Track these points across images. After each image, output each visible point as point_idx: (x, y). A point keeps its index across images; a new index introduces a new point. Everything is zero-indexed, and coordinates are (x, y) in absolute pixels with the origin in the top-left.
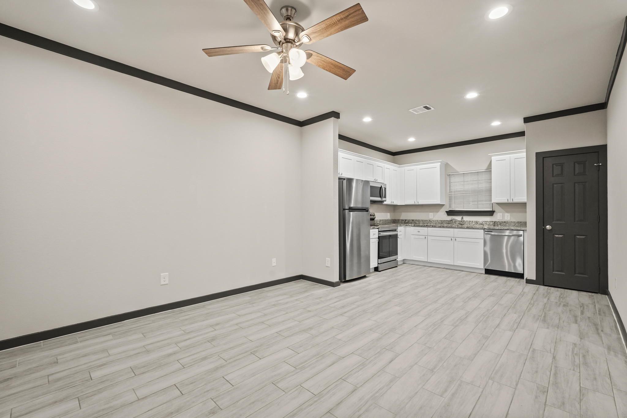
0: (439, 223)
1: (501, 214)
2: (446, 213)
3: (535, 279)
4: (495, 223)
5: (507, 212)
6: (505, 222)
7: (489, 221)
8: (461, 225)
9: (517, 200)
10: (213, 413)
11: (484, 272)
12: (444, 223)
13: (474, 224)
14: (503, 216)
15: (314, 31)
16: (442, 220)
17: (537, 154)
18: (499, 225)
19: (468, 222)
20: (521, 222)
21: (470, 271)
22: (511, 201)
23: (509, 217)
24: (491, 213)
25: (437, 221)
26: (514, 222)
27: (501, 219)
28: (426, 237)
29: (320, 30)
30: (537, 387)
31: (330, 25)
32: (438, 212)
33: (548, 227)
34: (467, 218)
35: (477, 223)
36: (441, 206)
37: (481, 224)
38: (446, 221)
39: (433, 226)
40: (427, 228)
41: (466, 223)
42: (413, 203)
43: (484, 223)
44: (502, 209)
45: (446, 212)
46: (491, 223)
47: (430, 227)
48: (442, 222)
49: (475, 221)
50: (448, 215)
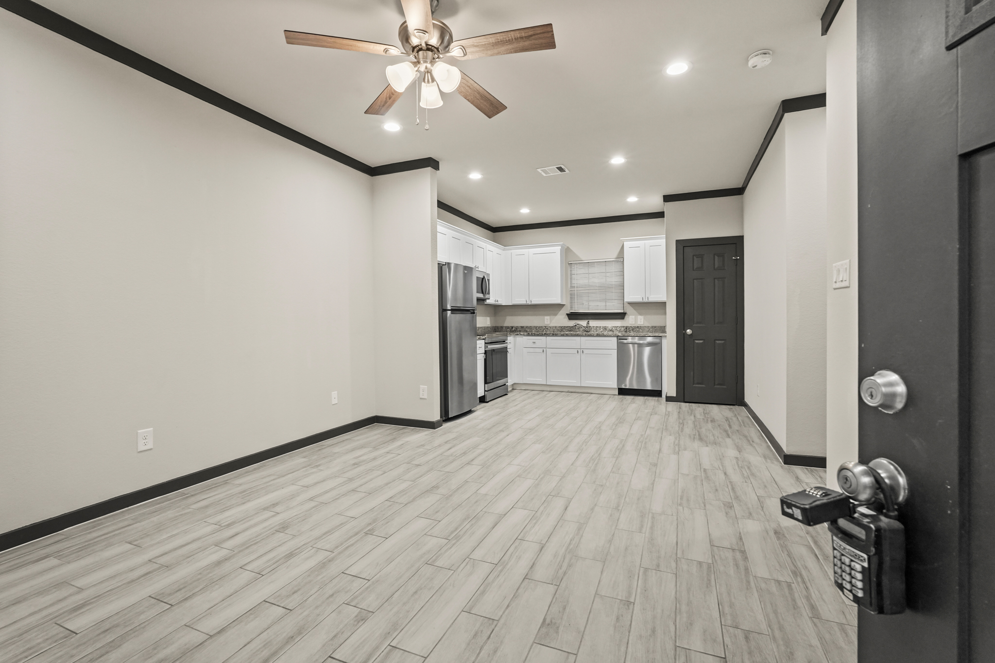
0: (558, 330)
1: (634, 316)
2: (567, 316)
3: (675, 395)
4: (626, 329)
5: (640, 314)
6: (638, 327)
7: (619, 326)
8: (587, 332)
9: (653, 298)
10: (362, 620)
11: (617, 392)
12: (564, 330)
13: (602, 330)
14: (636, 320)
15: (475, 44)
16: (562, 326)
17: (677, 241)
18: (631, 331)
19: (595, 328)
20: (655, 327)
21: (600, 392)
22: (647, 300)
23: (642, 320)
24: (621, 316)
25: (556, 327)
26: (648, 327)
27: (634, 323)
28: (545, 349)
29: (485, 44)
30: (723, 504)
31: (501, 41)
32: (556, 315)
33: (689, 331)
34: (593, 323)
35: (605, 328)
36: (560, 306)
37: (611, 330)
38: (567, 327)
39: (553, 334)
40: (545, 337)
41: (592, 330)
42: (524, 302)
43: (613, 328)
44: (634, 311)
45: (567, 314)
46: (623, 329)
47: (549, 336)
48: (562, 329)
49: (603, 327)
50: (570, 319)
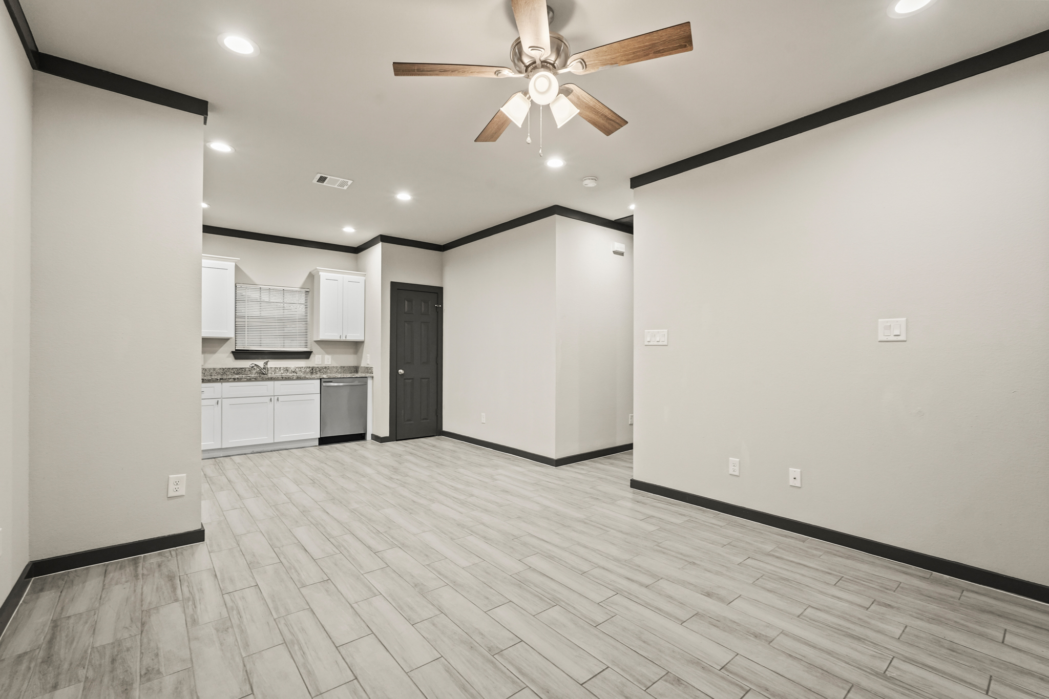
0: (218, 373)
1: (320, 356)
2: (232, 355)
3: (388, 435)
4: (312, 370)
5: (328, 353)
6: (325, 367)
7: (304, 366)
8: (263, 375)
9: (352, 337)
11: (317, 443)
12: (228, 373)
13: (282, 371)
14: (323, 359)
16: (224, 367)
17: (392, 283)
18: (318, 372)
19: (273, 369)
20: (344, 367)
21: (300, 445)
22: (344, 338)
23: (330, 360)
24: (306, 355)
25: (214, 369)
26: (337, 367)
27: (320, 363)
28: (220, 400)
32: (214, 352)
33: (401, 371)
34: (273, 364)
35: (287, 370)
36: (225, 340)
37: (294, 372)
38: (233, 369)
40: (220, 384)
41: (270, 372)
43: (297, 370)
44: (321, 350)
45: (233, 352)
46: (308, 370)
47: (228, 382)
48: (225, 371)
49: (284, 368)
50: (236, 358)
